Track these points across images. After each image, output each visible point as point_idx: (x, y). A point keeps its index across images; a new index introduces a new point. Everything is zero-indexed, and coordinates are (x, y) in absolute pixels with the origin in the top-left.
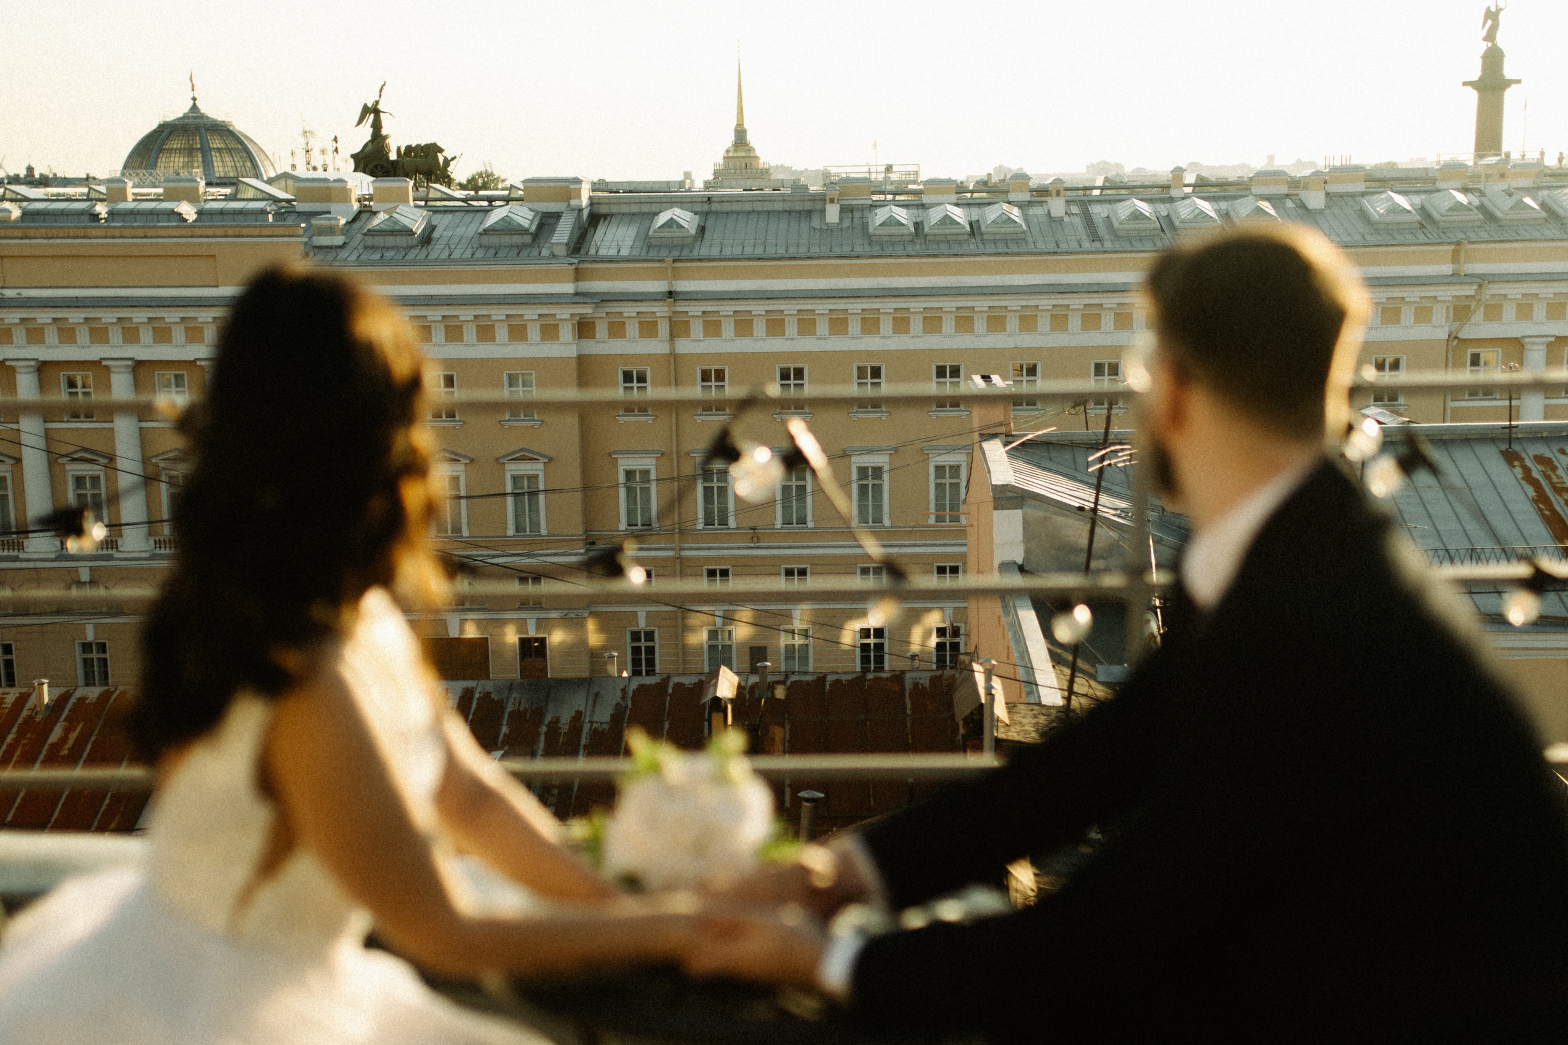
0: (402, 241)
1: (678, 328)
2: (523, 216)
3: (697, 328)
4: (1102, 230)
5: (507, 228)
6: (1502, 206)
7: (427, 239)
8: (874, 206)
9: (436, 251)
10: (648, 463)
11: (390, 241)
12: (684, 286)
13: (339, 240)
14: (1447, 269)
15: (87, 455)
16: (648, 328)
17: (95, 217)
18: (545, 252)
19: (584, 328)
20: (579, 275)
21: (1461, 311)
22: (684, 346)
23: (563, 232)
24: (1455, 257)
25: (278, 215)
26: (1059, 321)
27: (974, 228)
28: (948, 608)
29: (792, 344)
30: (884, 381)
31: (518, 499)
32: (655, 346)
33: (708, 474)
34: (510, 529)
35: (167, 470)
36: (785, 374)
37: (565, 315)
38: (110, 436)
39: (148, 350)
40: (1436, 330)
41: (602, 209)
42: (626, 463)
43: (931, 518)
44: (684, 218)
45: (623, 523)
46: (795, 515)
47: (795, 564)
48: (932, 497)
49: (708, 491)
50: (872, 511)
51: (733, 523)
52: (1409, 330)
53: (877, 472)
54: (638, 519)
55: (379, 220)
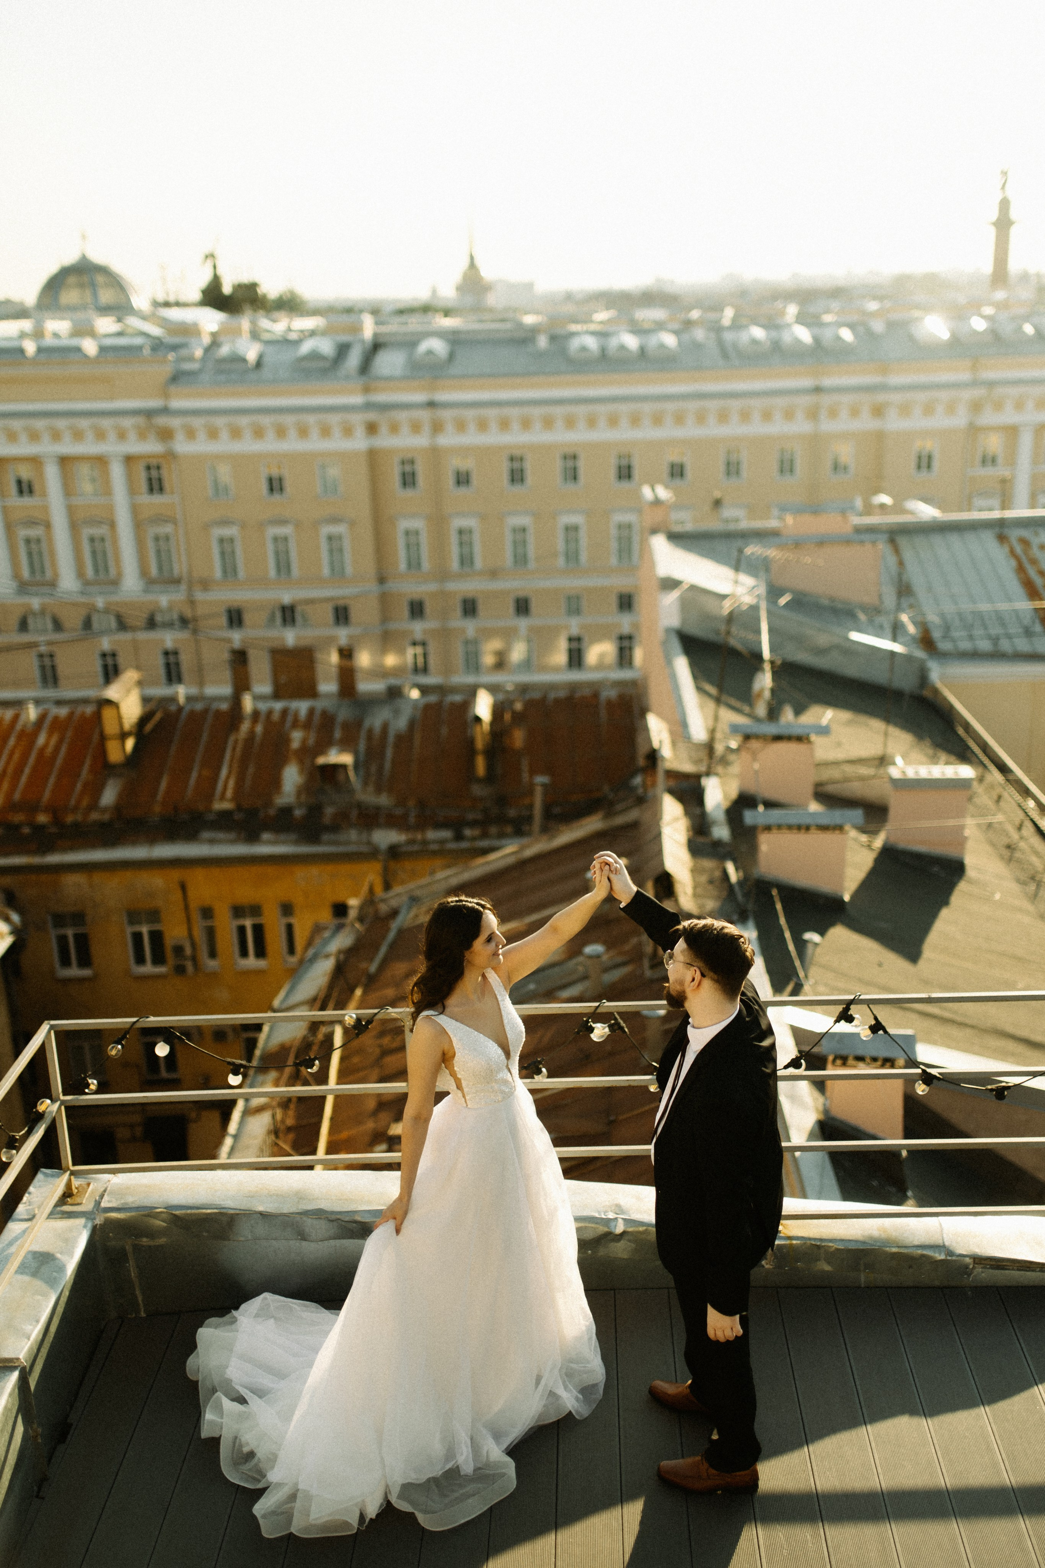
0: (241, 367)
1: (437, 428)
2: (326, 347)
3: (450, 427)
4: (731, 352)
5: (314, 356)
6: (1007, 329)
7: (259, 364)
8: (573, 334)
9: (266, 373)
10: (417, 524)
11: (232, 366)
12: (442, 396)
13: (195, 366)
14: (967, 376)
15: (32, 523)
16: (416, 428)
17: (21, 351)
18: (342, 374)
19: (372, 429)
20: (367, 390)
22: (442, 440)
23: (354, 359)
24: (974, 368)
25: (153, 349)
26: (701, 419)
27: (643, 351)
28: (625, 623)
29: (516, 438)
30: (581, 464)
31: (331, 551)
32: (421, 441)
33: (461, 532)
34: (326, 571)
35: (87, 532)
36: (512, 459)
37: (358, 420)
38: (46, 509)
39: (68, 448)
40: (960, 420)
41: (381, 340)
42: (404, 524)
43: (614, 561)
44: (438, 346)
45: (403, 566)
46: (521, 559)
47: (521, 594)
48: (614, 545)
49: (461, 544)
50: (572, 556)
51: (479, 563)
52: (940, 421)
53: (575, 528)
54: (414, 564)
55: (225, 350)
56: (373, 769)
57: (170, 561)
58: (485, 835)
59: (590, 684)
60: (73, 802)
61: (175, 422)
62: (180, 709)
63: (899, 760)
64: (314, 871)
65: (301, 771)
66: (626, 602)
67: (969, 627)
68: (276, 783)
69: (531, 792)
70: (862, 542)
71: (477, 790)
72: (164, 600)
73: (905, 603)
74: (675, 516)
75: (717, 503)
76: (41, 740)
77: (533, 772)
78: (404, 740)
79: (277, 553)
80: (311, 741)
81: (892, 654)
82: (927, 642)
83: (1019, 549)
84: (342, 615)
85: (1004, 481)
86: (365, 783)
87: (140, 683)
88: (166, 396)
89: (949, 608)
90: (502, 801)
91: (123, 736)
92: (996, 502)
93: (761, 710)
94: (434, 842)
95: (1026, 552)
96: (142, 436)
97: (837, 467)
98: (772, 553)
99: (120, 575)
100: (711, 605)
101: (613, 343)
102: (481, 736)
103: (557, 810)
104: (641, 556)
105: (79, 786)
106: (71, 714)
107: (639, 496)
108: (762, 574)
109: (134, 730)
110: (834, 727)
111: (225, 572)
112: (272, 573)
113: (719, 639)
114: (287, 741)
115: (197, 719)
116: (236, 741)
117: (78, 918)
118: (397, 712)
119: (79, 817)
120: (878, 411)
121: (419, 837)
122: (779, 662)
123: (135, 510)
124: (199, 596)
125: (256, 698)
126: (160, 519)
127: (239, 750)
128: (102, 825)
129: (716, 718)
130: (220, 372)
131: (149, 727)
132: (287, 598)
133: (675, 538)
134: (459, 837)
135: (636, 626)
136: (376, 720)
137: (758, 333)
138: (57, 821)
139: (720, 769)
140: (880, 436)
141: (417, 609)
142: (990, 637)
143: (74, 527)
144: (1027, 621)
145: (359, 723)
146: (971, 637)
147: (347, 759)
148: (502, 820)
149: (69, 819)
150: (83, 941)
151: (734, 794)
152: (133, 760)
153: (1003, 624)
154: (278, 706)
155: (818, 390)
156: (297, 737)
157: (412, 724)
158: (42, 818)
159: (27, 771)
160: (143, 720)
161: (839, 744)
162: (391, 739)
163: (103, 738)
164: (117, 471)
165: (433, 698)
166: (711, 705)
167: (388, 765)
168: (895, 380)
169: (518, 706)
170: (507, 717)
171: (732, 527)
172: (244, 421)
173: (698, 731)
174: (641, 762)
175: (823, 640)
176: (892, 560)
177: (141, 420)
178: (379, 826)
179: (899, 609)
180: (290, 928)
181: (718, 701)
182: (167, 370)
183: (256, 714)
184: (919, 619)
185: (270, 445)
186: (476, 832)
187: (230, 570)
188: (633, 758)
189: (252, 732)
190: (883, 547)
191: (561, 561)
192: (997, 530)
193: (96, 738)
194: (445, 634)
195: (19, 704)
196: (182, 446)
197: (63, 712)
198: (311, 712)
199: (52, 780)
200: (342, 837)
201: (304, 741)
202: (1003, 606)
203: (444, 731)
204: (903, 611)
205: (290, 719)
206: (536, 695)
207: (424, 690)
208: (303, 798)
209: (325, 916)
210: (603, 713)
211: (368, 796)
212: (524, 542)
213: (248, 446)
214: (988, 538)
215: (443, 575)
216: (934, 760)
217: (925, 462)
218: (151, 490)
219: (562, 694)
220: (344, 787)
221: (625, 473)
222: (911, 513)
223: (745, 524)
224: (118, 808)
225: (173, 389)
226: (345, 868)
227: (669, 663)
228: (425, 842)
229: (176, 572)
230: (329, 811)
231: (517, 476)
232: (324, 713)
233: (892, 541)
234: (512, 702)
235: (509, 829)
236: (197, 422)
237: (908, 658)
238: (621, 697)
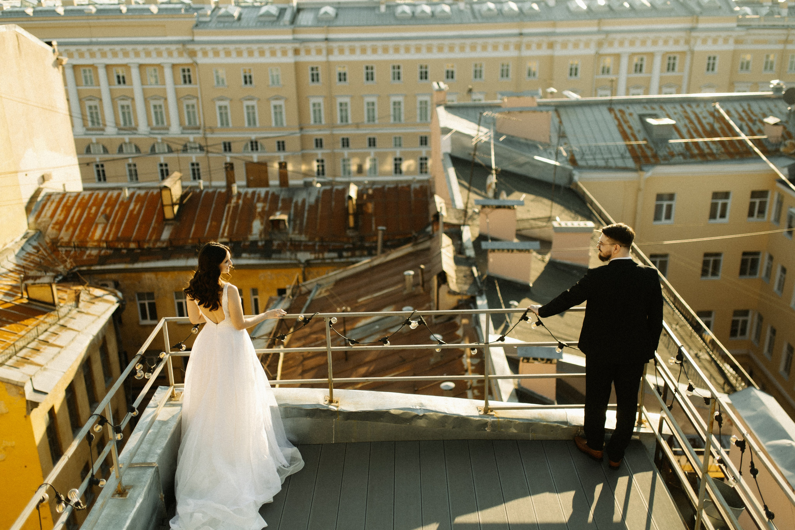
0: (230, 19)
1: (330, 52)
2: (273, 10)
3: (336, 52)
4: (477, 15)
5: (268, 14)
6: (615, 5)
7: (239, 19)
8: (398, 5)
9: (243, 23)
10: (320, 100)
11: (226, 19)
12: (331, 36)
13: (208, 19)
14: (595, 29)
15: (125, 98)
16: (319, 52)
17: (120, 11)
18: (282, 23)
19: (296, 52)
20: (294, 32)
21: (600, 44)
22: (332, 58)
23: (288, 16)
24: (599, 24)
25: (186, 10)
26: (462, 49)
27: (433, 14)
28: (423, 151)
29: (369, 57)
30: (401, 70)
31: (276, 113)
32: (322, 58)
33: (341, 104)
34: (273, 124)
35: (152, 103)
36: (367, 68)
37: (290, 47)
38: (132, 91)
39: (143, 60)
40: (591, 51)
41: (301, 7)
42: (313, 100)
43: (418, 120)
44: (330, 10)
45: (312, 122)
46: (371, 119)
47: (372, 136)
48: (418, 112)
49: (341, 110)
50: (397, 117)
51: (350, 121)
52: (582, 51)
53: (399, 103)
54: (317, 120)
55: (222, 11)
56: (298, 222)
57: (195, 119)
58: (353, 256)
59: (406, 181)
60: (148, 238)
61: (197, 48)
62: (201, 191)
63: (558, 218)
64: (269, 272)
65: (262, 224)
66: (424, 141)
67: (594, 154)
68: (249, 229)
69: (376, 235)
70: (541, 111)
71: (350, 233)
72: (191, 138)
73: (562, 141)
74: (449, 98)
75: (470, 91)
76: (132, 206)
77: (377, 225)
78: (313, 208)
79: (248, 114)
80: (267, 209)
81: (555, 166)
82: (573, 161)
83: (619, 115)
84: (281, 146)
85: (612, 81)
86: (294, 229)
87: (181, 179)
88: (193, 34)
89: (583, 144)
90: (362, 239)
91: (173, 205)
92: (609, 92)
93: (491, 194)
94: (329, 258)
95: (622, 116)
96: (181, 54)
97: (530, 74)
98: (497, 115)
99: (169, 125)
100: (465, 141)
101: (418, 10)
102: (352, 206)
103: (389, 243)
104: (432, 118)
105: (151, 230)
106: (147, 194)
107: (431, 86)
108: (492, 127)
109: (178, 202)
110: (526, 203)
111: (222, 124)
112: (246, 124)
113: (470, 158)
114: (255, 208)
115: (209, 197)
116: (229, 208)
117: (150, 295)
118: (310, 194)
119: (151, 245)
120: (551, 46)
121: (321, 256)
122: (499, 170)
123: (176, 91)
124: (209, 136)
125: (239, 187)
126: (189, 97)
127: (230, 213)
128: (162, 249)
129: (468, 198)
130: (220, 22)
131: (185, 201)
132: (253, 137)
133: (449, 108)
134: (340, 256)
135: (429, 153)
136: (299, 198)
137: (491, 5)
138: (140, 247)
139: (470, 222)
140: (552, 58)
141: (319, 143)
142: (603, 159)
143: (146, 100)
144: (622, 151)
145: (291, 200)
146: (595, 159)
147: (285, 217)
148: (362, 248)
149: (146, 246)
150: (153, 307)
151: (477, 235)
152: (178, 217)
153: (611, 153)
154: (250, 190)
155: (521, 34)
156: (260, 206)
157: (317, 200)
158: (132, 246)
159: (125, 221)
160: (183, 197)
161: (529, 211)
162: (307, 208)
163: (163, 206)
164: (168, 72)
165: (328, 187)
166: (466, 192)
167: (305, 220)
168: (559, 30)
169: (370, 192)
170: (365, 197)
171: (477, 102)
172: (232, 47)
173: (460, 204)
174: (431, 219)
175: (522, 159)
176: (556, 120)
177: (180, 46)
178: (301, 251)
179: (559, 144)
180: (256, 300)
181: (469, 190)
182: (194, 21)
183: (239, 194)
184: (570, 149)
185: (245, 60)
186: (350, 254)
187: (225, 122)
188: (427, 217)
189: (237, 203)
190: (552, 113)
191: (392, 120)
192: (608, 106)
193: (159, 206)
194: (333, 155)
195: (121, 189)
196: (200, 59)
197: (142, 192)
198: (267, 193)
199: (137, 226)
200: (282, 256)
201: (263, 208)
202: (610, 144)
203: (333, 203)
204: (561, 146)
205: (256, 196)
206: (379, 186)
207: (323, 184)
208: (263, 236)
209: (274, 294)
210: (412, 195)
211: (295, 236)
212: (373, 110)
213: (234, 60)
214: (604, 110)
215: (332, 126)
216: (575, 219)
217: (574, 72)
218: (185, 82)
219: (392, 186)
220: (283, 231)
221: (424, 76)
222: (567, 97)
223: (483, 102)
224: (170, 241)
225: (196, 31)
226: (283, 272)
227: (445, 170)
228: (324, 259)
229: (198, 124)
230: (276, 243)
231: (370, 77)
232: (273, 194)
233: (556, 111)
234: (367, 189)
235: (366, 253)
236: (208, 47)
237: (563, 169)
238: (421, 187)
